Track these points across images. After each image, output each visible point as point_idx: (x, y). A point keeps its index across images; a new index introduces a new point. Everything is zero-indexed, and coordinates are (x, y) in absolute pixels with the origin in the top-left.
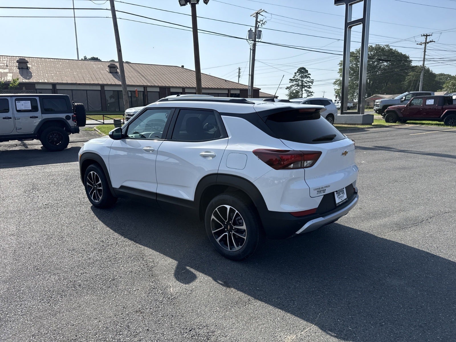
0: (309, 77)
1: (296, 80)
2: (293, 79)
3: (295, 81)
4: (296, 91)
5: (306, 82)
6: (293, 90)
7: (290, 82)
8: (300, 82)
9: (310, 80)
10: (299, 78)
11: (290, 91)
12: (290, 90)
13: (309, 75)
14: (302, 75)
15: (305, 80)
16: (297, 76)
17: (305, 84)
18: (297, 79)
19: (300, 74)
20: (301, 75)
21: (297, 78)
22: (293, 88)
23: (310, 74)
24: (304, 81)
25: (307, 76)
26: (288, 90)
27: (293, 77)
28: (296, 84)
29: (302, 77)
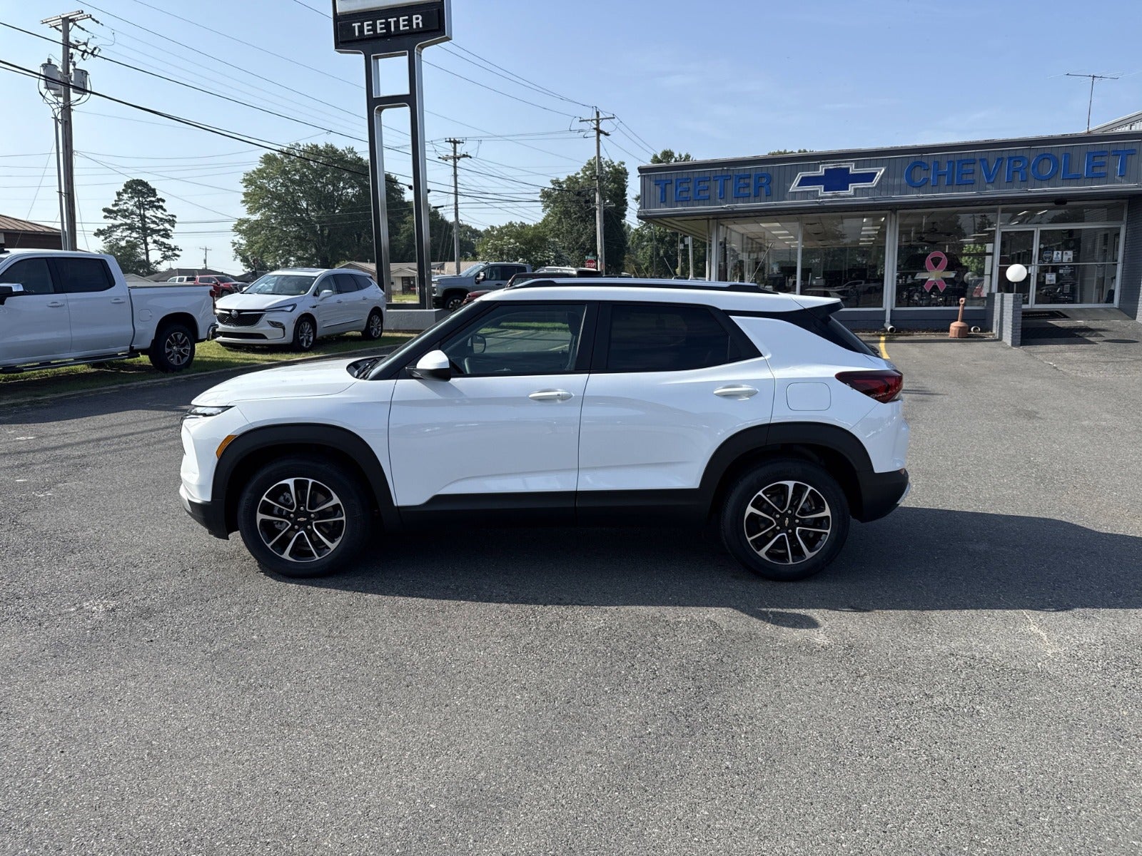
0: (161, 207)
1: (125, 213)
2: (115, 209)
3: (122, 216)
4: (127, 242)
5: (154, 219)
6: (117, 239)
7: (105, 217)
8: (136, 220)
9: (164, 217)
10: (131, 208)
11: (110, 242)
12: (108, 240)
13: (161, 203)
14: (139, 200)
15: (149, 213)
16: (125, 203)
17: (152, 226)
18: (125, 211)
19: (132, 198)
20: (136, 199)
21: (125, 208)
22: (118, 234)
23: (163, 201)
24: (148, 218)
25: (156, 204)
26: (102, 237)
27: (114, 203)
28: (126, 224)
29: (140, 206)
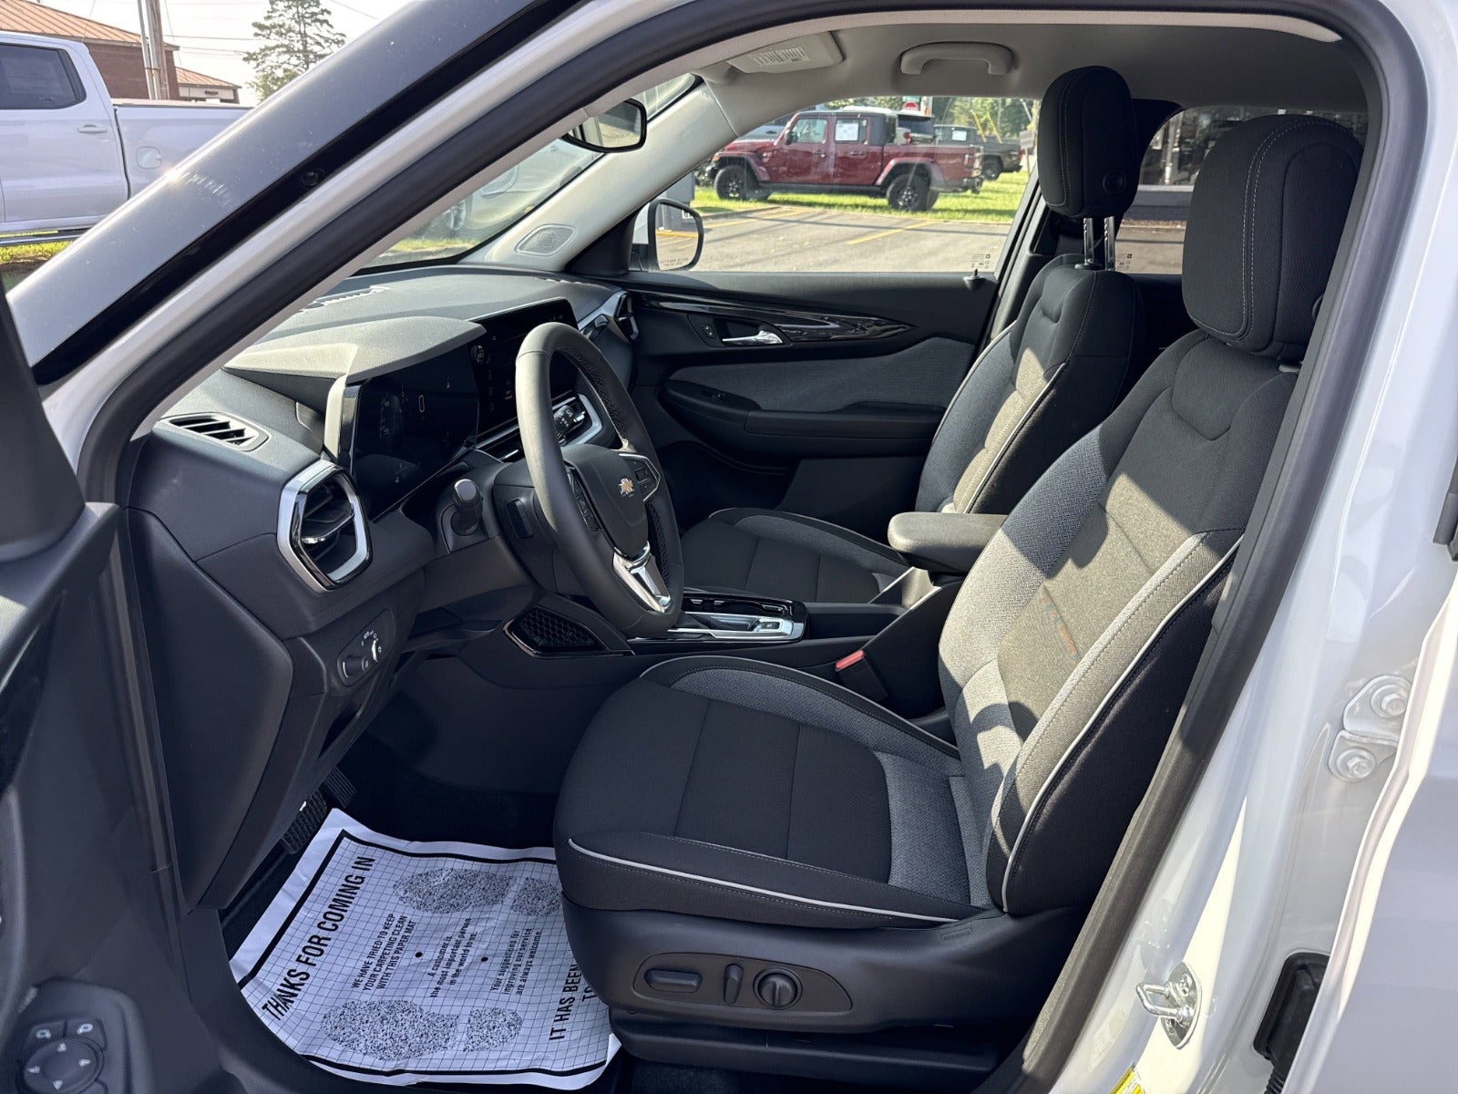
0: (326, 22)
1: (281, 30)
2: (268, 23)
3: (277, 33)
4: (285, 71)
5: (317, 38)
6: (272, 67)
7: (256, 35)
8: (295, 39)
9: (332, 37)
10: (288, 22)
11: (263, 71)
12: (260, 68)
13: (326, 16)
14: (298, 12)
15: (311, 30)
16: (280, 15)
17: (316, 49)
18: (281, 26)
19: (289, 7)
20: (294, 10)
21: (281, 23)
22: (273, 59)
23: (329, 13)
24: (311, 38)
25: (320, 17)
26: (253, 63)
27: (266, 15)
28: (282, 46)
29: (300, 19)
